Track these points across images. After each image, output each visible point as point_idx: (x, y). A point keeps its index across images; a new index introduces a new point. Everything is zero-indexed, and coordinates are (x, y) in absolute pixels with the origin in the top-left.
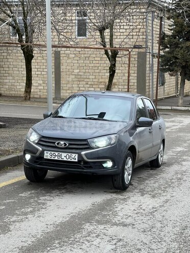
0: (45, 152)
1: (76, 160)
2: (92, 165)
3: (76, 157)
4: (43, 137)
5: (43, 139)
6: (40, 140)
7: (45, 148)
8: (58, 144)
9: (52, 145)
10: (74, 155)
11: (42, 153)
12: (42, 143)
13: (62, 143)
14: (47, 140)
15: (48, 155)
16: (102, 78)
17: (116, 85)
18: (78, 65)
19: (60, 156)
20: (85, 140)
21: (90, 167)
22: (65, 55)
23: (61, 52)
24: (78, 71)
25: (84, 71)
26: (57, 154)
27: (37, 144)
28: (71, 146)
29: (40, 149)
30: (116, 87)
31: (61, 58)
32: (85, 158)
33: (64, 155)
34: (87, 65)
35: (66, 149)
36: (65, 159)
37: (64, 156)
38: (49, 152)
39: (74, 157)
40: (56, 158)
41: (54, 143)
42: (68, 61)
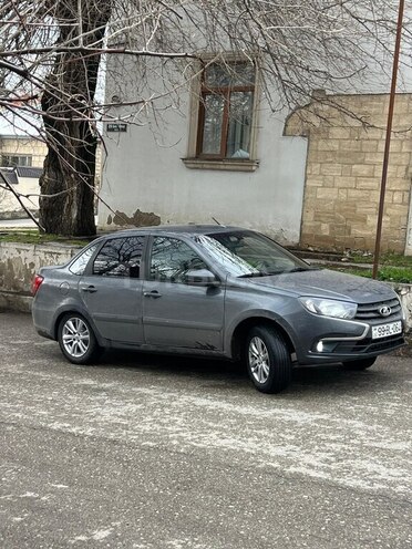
0: (373, 328)
8: (382, 311)
10: (398, 323)
12: (362, 315)
13: (386, 308)
15: (376, 333)
19: (389, 330)
26: (385, 327)
29: (366, 326)
36: (393, 333)
37: (392, 330)
38: (377, 328)
40: (385, 335)
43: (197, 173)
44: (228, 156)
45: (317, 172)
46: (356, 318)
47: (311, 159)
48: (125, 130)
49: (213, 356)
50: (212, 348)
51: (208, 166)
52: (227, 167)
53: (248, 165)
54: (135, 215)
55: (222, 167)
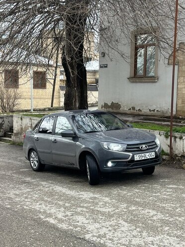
0: (135, 155)
1: (154, 157)
5: (129, 147)
7: (133, 153)
8: (142, 148)
10: (153, 153)
11: (133, 157)
13: (144, 146)
15: (137, 158)
19: (146, 156)
26: (143, 155)
28: (149, 147)
29: (131, 154)
32: (158, 153)
33: (147, 154)
35: (147, 150)
36: (148, 158)
37: (148, 156)
38: (138, 155)
39: (153, 155)
40: (143, 158)
41: (139, 147)
43: (134, 84)
44: (147, 76)
45: (182, 81)
46: (126, 151)
47: (180, 75)
48: (106, 67)
49: (74, 168)
50: (74, 165)
51: (138, 81)
52: (146, 81)
53: (154, 79)
54: (111, 104)
55: (144, 81)
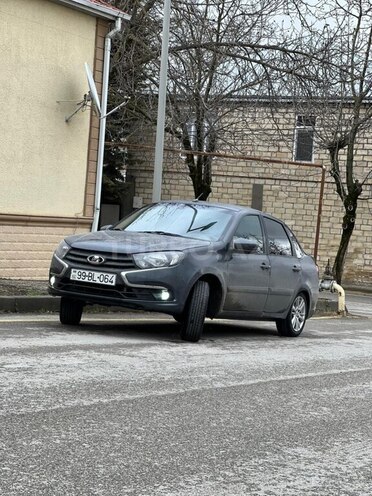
0: (73, 270)
1: (113, 284)
2: (136, 292)
3: (114, 280)
4: (74, 249)
5: (72, 252)
6: (68, 254)
7: (73, 265)
8: (91, 259)
9: (82, 260)
10: (111, 276)
11: (68, 271)
12: (70, 257)
13: (97, 257)
14: (78, 253)
15: (75, 275)
16: (335, 238)
17: (360, 252)
18: (293, 211)
19: (93, 277)
20: (130, 255)
21: (134, 296)
22: (271, 193)
23: (265, 187)
24: (293, 222)
25: (303, 223)
26: (87, 273)
27: (65, 259)
28: (108, 263)
29: (66, 265)
30: (360, 256)
31: (264, 198)
32: (126, 281)
33: (97, 275)
34: (309, 212)
35: (101, 267)
36: (98, 282)
37: (97, 278)
38: (77, 271)
39: (110, 279)
40: (86, 280)
41: (86, 257)
42: (275, 204)
